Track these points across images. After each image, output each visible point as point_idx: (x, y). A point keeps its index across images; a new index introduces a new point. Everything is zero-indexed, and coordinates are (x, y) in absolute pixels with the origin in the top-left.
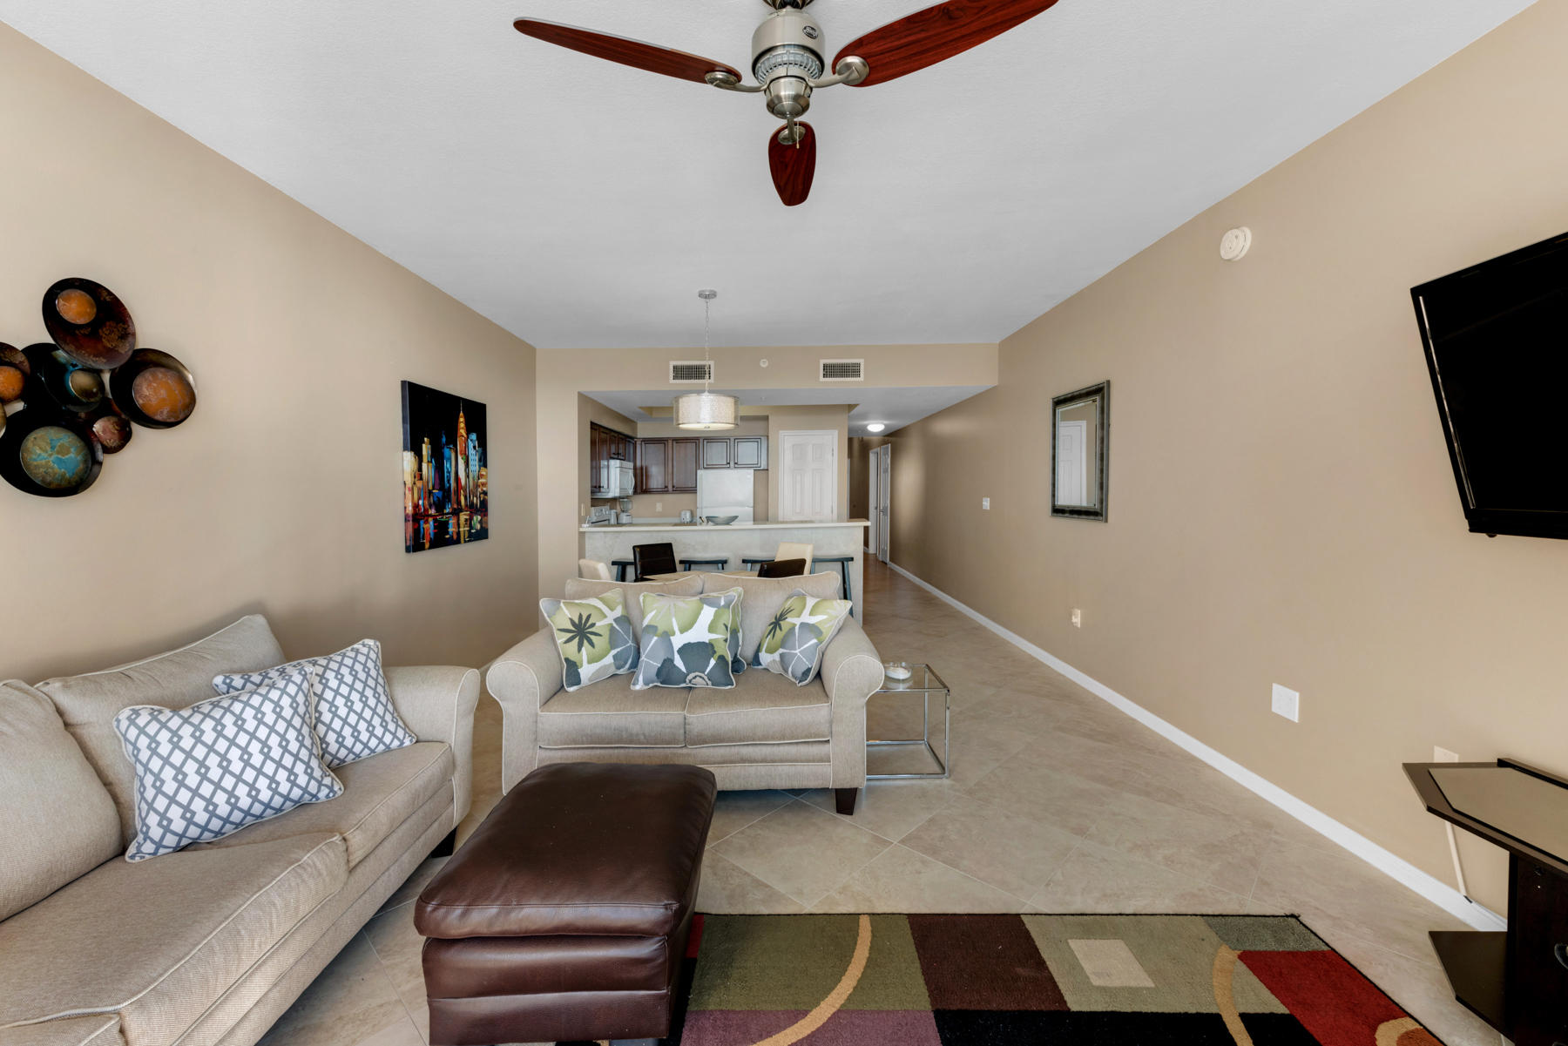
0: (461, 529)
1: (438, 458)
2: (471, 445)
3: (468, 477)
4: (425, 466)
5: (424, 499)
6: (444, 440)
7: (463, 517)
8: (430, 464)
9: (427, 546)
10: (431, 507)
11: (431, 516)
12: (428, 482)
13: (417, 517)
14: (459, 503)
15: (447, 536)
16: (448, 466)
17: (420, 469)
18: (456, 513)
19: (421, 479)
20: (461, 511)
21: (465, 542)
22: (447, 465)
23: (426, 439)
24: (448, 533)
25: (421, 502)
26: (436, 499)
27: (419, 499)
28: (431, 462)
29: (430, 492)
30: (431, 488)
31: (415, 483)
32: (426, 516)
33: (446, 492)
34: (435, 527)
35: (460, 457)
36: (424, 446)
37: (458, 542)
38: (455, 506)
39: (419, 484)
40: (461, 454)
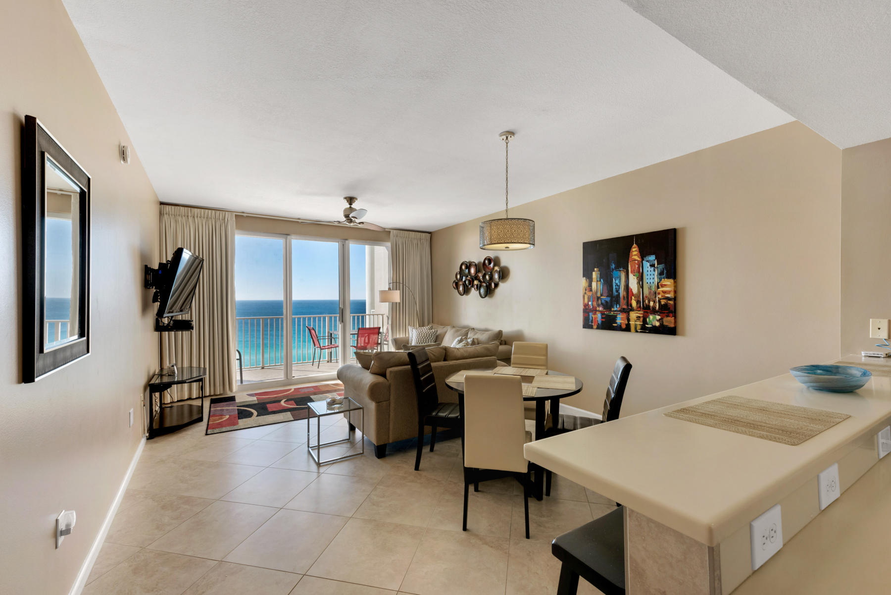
0: (632, 323)
1: (607, 279)
2: (646, 265)
3: (642, 287)
4: (594, 285)
5: (593, 301)
6: (613, 266)
7: (633, 315)
8: (599, 283)
9: (595, 327)
10: (599, 306)
11: (599, 311)
12: (596, 293)
13: (587, 310)
14: (629, 304)
15: (616, 325)
16: (617, 282)
17: (590, 285)
18: (628, 310)
19: (591, 290)
20: (632, 310)
21: (637, 331)
22: (615, 282)
23: (595, 269)
24: (616, 323)
25: (590, 303)
26: (603, 301)
27: (589, 301)
28: (600, 281)
29: (598, 298)
30: (599, 295)
31: (585, 293)
32: (594, 311)
33: (615, 299)
34: (602, 318)
35: (631, 276)
36: (594, 273)
37: (628, 329)
38: (625, 307)
39: (590, 294)
40: (632, 272)
